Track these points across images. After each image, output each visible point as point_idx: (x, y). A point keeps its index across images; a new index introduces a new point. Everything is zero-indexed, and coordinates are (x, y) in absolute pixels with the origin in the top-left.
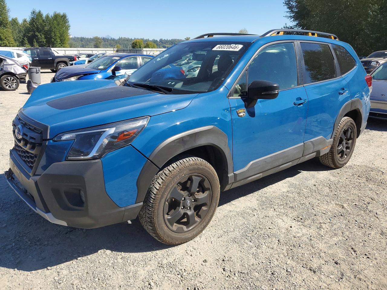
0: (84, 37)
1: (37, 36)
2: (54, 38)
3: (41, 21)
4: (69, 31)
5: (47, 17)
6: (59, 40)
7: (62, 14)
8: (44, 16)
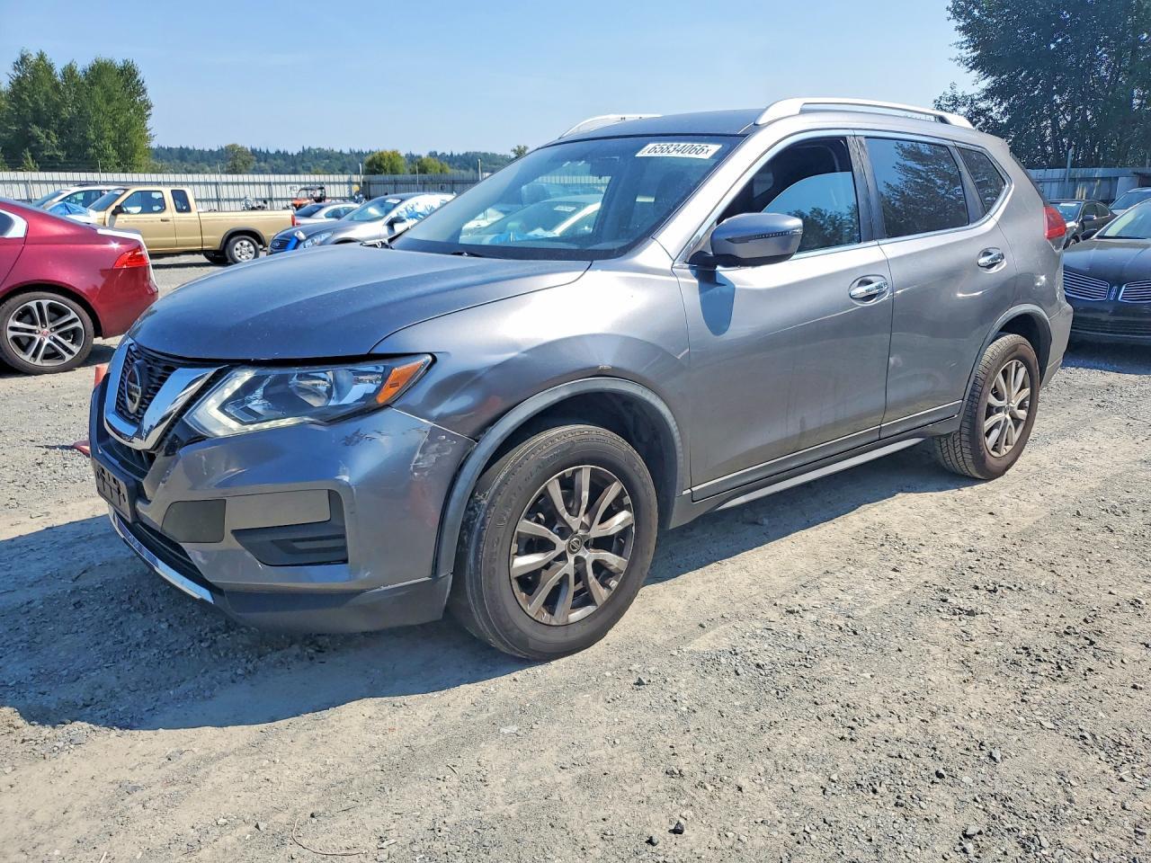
0: (191, 148)
1: (35, 139)
2: (95, 147)
3: (47, 87)
4: (149, 123)
5: (69, 72)
6: (115, 153)
7: (119, 63)
8: (58, 69)
